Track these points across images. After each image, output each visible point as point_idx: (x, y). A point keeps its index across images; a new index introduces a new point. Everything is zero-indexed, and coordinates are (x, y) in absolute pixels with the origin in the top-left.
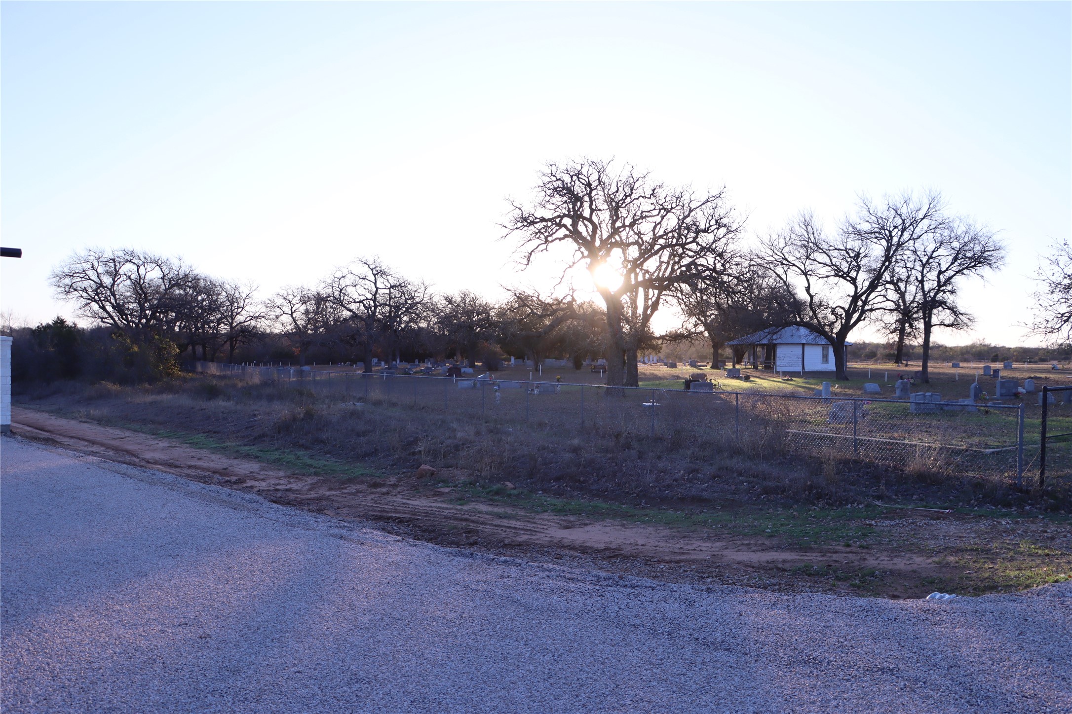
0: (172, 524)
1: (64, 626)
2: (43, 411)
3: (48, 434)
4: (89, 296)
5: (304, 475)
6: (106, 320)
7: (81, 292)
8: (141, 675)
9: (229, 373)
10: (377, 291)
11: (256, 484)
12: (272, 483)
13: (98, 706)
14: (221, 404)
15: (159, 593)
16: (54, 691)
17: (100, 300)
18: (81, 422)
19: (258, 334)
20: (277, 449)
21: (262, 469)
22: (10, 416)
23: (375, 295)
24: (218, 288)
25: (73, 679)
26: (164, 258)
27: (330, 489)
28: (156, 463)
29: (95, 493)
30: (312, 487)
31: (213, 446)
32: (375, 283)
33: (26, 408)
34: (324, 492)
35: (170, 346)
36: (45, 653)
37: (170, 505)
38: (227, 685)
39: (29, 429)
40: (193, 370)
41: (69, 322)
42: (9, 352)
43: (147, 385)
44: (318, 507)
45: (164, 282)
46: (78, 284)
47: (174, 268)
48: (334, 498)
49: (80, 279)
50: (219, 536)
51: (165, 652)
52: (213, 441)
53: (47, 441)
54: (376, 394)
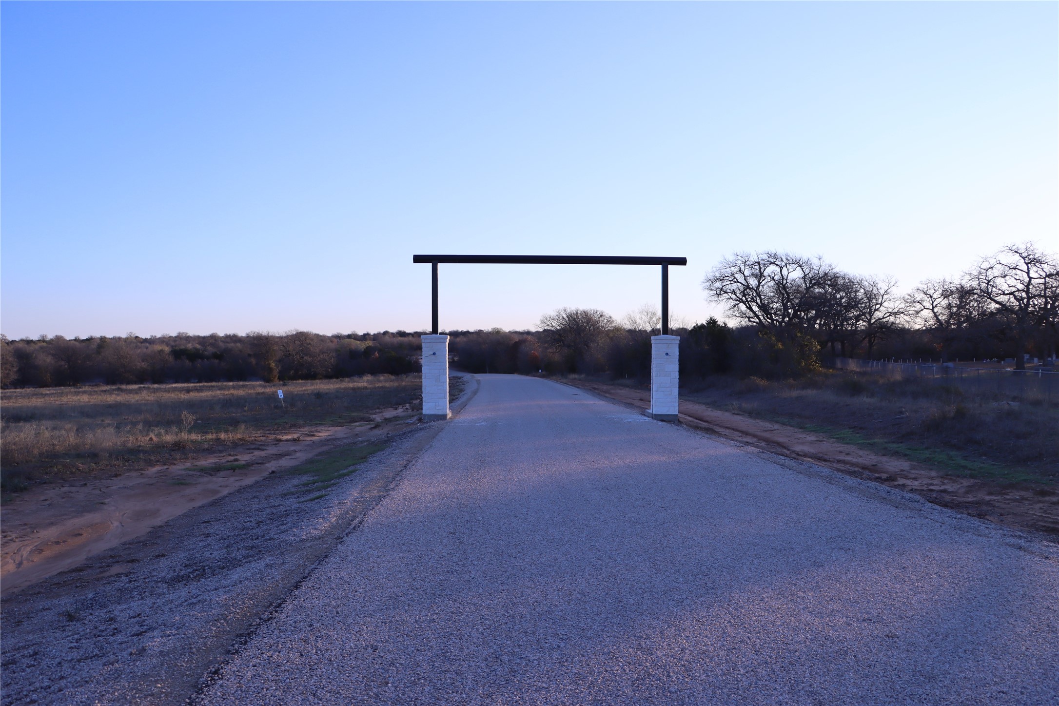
0: (837, 517)
1: (757, 605)
2: (700, 403)
3: (706, 424)
4: (738, 297)
5: (958, 476)
6: (752, 320)
7: (730, 294)
8: (836, 664)
9: (869, 369)
10: (1030, 281)
11: (908, 482)
12: (924, 482)
13: (800, 687)
14: (865, 400)
15: (838, 585)
16: (759, 665)
17: (747, 301)
18: (734, 414)
19: (897, 330)
20: (927, 448)
21: (913, 468)
22: (678, 407)
23: (1027, 286)
24: (857, 286)
25: (774, 656)
26: (805, 258)
27: (990, 494)
28: (805, 456)
29: (761, 481)
30: (970, 490)
31: (860, 442)
32: (1028, 273)
33: (686, 400)
34: (983, 496)
35: (811, 343)
36: (745, 627)
37: (831, 498)
38: (924, 690)
39: (690, 419)
40: (833, 366)
41: (720, 323)
42: (677, 350)
43: (791, 381)
44: (980, 511)
45: (805, 281)
46: (727, 287)
47: (815, 268)
48: (997, 504)
49: (730, 282)
50: (887, 534)
51: (854, 645)
52: (860, 437)
53: (709, 431)
54: (1033, 393)
